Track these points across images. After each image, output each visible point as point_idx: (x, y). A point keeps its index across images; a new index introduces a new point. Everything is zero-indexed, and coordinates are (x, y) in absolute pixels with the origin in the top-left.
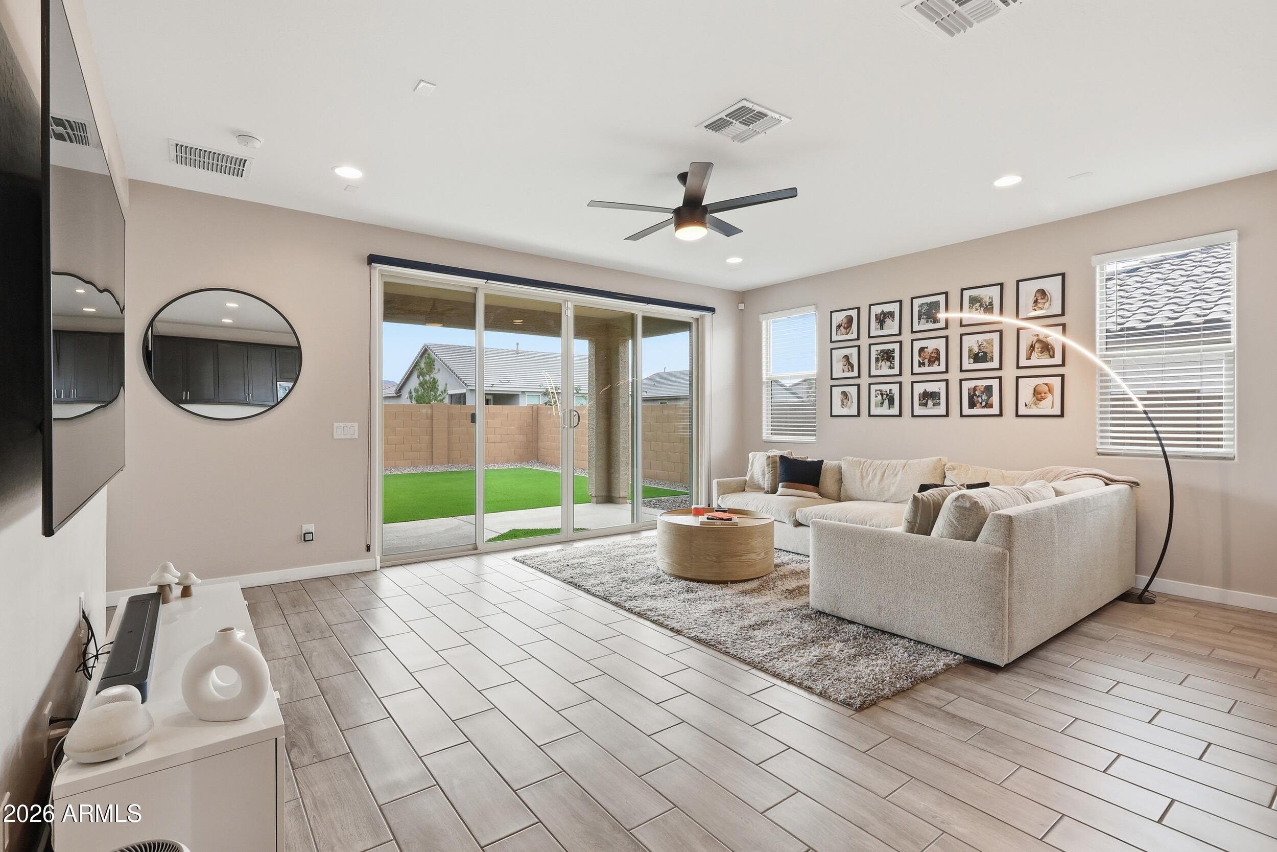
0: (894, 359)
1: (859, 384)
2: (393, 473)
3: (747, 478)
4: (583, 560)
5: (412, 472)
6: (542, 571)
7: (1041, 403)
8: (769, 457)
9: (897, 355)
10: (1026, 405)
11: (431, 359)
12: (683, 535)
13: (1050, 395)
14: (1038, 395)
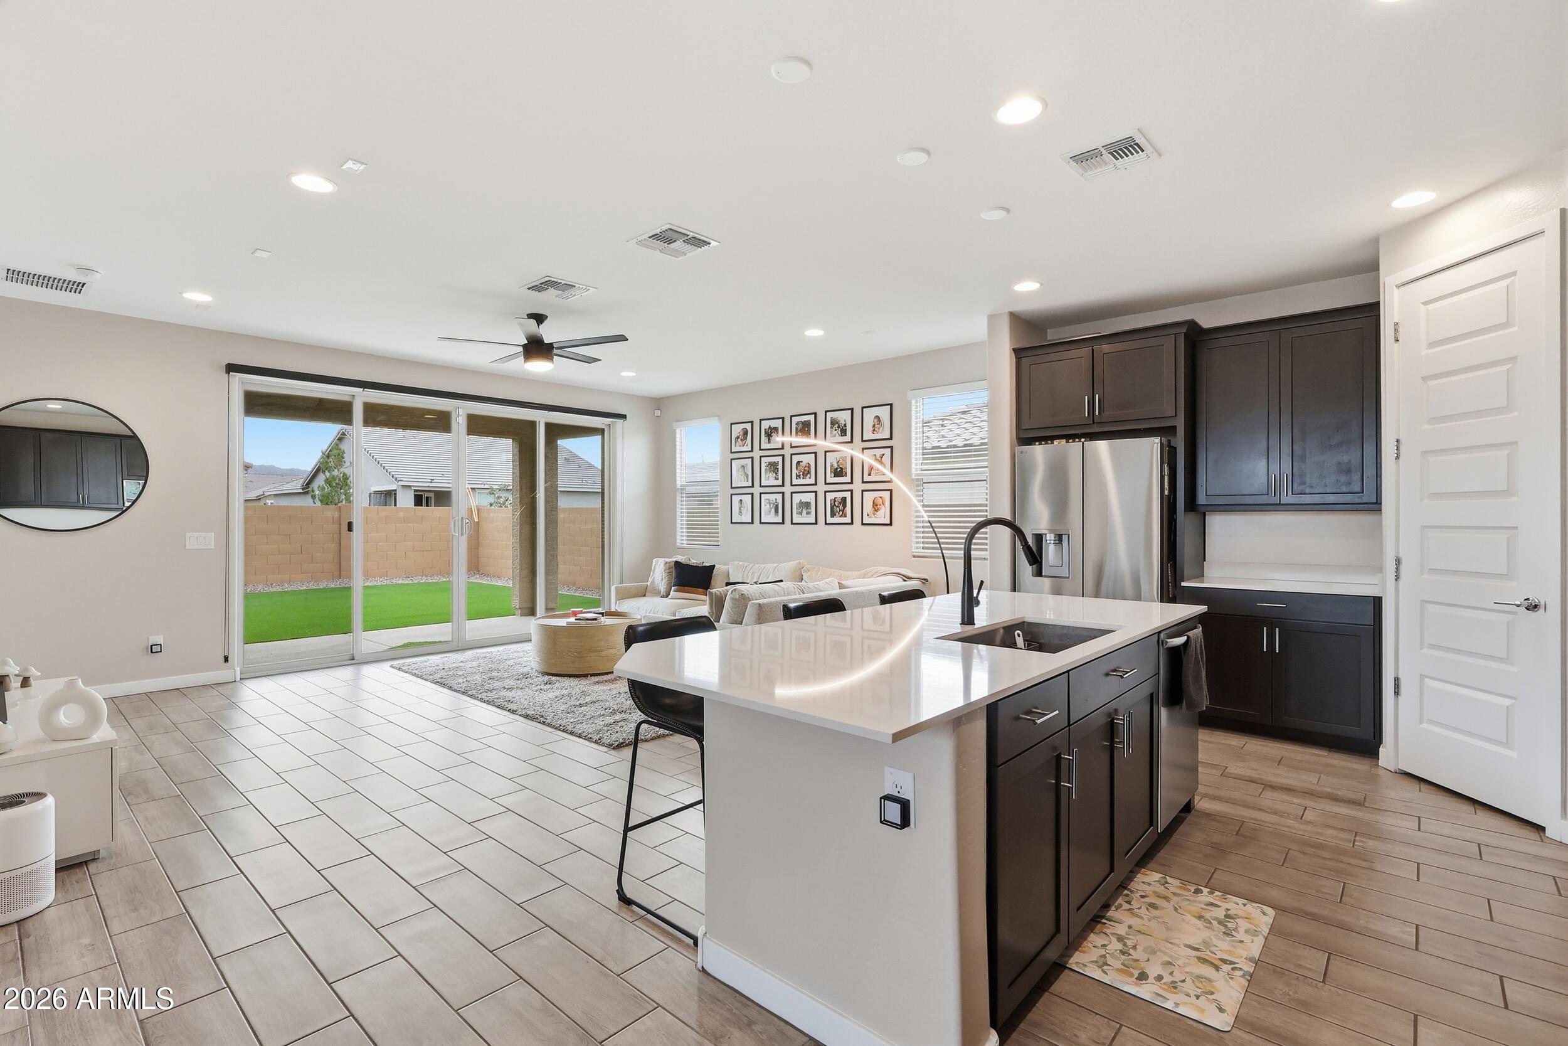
0: (778, 471)
1: (753, 493)
2: (286, 590)
3: (649, 584)
4: (461, 664)
5: (311, 587)
6: (417, 676)
7: (878, 513)
8: (667, 563)
9: (780, 467)
10: (868, 515)
11: (340, 449)
12: (552, 635)
13: (882, 506)
14: (876, 507)
